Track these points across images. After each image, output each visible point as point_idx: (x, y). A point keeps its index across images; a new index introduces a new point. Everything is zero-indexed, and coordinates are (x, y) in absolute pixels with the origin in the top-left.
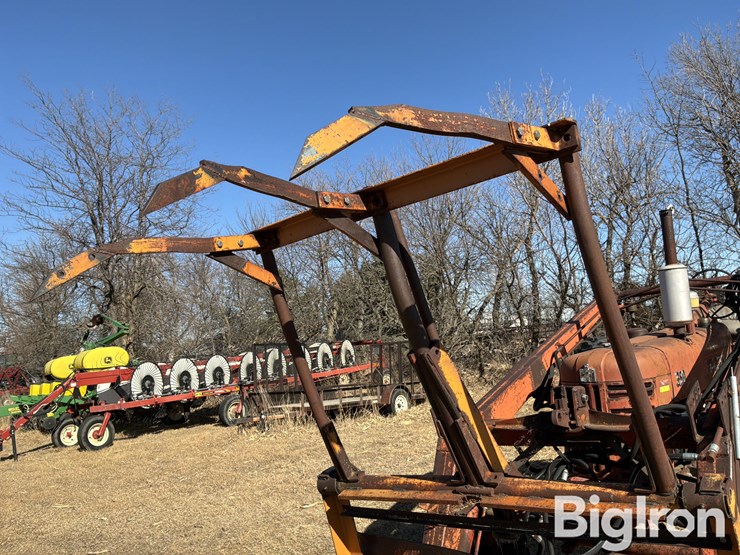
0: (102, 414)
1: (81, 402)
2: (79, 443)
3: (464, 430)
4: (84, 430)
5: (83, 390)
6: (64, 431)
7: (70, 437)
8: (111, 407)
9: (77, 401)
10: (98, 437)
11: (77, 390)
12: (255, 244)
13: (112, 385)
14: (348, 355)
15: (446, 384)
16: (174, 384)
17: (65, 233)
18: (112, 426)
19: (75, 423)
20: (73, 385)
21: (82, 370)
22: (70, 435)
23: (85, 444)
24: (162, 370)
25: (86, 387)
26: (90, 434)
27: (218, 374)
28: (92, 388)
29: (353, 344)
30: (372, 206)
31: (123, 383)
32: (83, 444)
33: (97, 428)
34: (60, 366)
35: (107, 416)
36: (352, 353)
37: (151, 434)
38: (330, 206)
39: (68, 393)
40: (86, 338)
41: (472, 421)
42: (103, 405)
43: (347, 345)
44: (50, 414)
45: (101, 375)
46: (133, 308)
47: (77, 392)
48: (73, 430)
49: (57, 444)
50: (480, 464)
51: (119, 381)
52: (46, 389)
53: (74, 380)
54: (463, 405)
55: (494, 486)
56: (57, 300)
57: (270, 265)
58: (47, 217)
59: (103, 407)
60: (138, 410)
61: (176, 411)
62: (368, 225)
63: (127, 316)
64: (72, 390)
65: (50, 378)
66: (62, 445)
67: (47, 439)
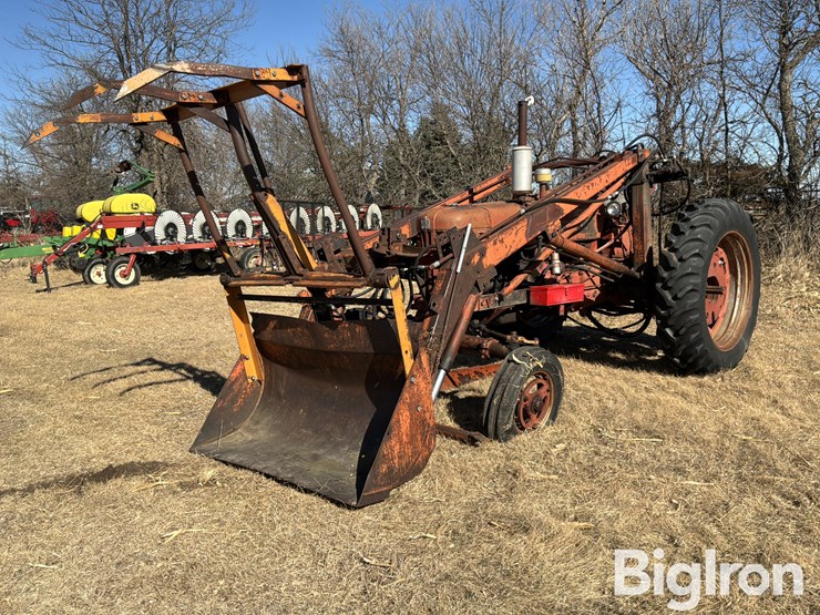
0: (128, 255)
1: (109, 245)
2: (108, 282)
3: (284, 243)
4: (111, 269)
5: (111, 233)
6: (93, 269)
7: (100, 275)
8: (136, 249)
9: (105, 242)
10: (125, 276)
11: (103, 232)
12: (164, 118)
13: (138, 230)
14: (375, 219)
15: (272, 215)
16: (197, 233)
17: (92, 72)
18: (138, 267)
19: (104, 264)
20: (100, 227)
21: (110, 214)
22: (98, 274)
23: (112, 281)
24: (186, 220)
25: (114, 230)
26: (117, 273)
27: (240, 227)
28: (120, 232)
29: (382, 208)
30: (221, 100)
31: (148, 229)
32: (111, 282)
33: (124, 268)
34: (90, 210)
35: (132, 258)
36: (380, 217)
37: (176, 279)
38: (188, 101)
39: (96, 235)
40: (115, 184)
41: (290, 238)
42: (128, 247)
43: (374, 208)
44: (81, 255)
45: (127, 219)
46: (166, 156)
47: (104, 235)
48: (101, 268)
49: (88, 281)
50: (295, 263)
51: (143, 226)
52: (77, 229)
53: (100, 222)
54: (284, 227)
55: (301, 275)
56: (89, 142)
57: (178, 133)
58: (72, 52)
59: (129, 249)
60: (162, 254)
61: (202, 260)
62: (222, 112)
63: (159, 163)
64: (99, 232)
65: (81, 221)
66: (93, 283)
67: (79, 278)
